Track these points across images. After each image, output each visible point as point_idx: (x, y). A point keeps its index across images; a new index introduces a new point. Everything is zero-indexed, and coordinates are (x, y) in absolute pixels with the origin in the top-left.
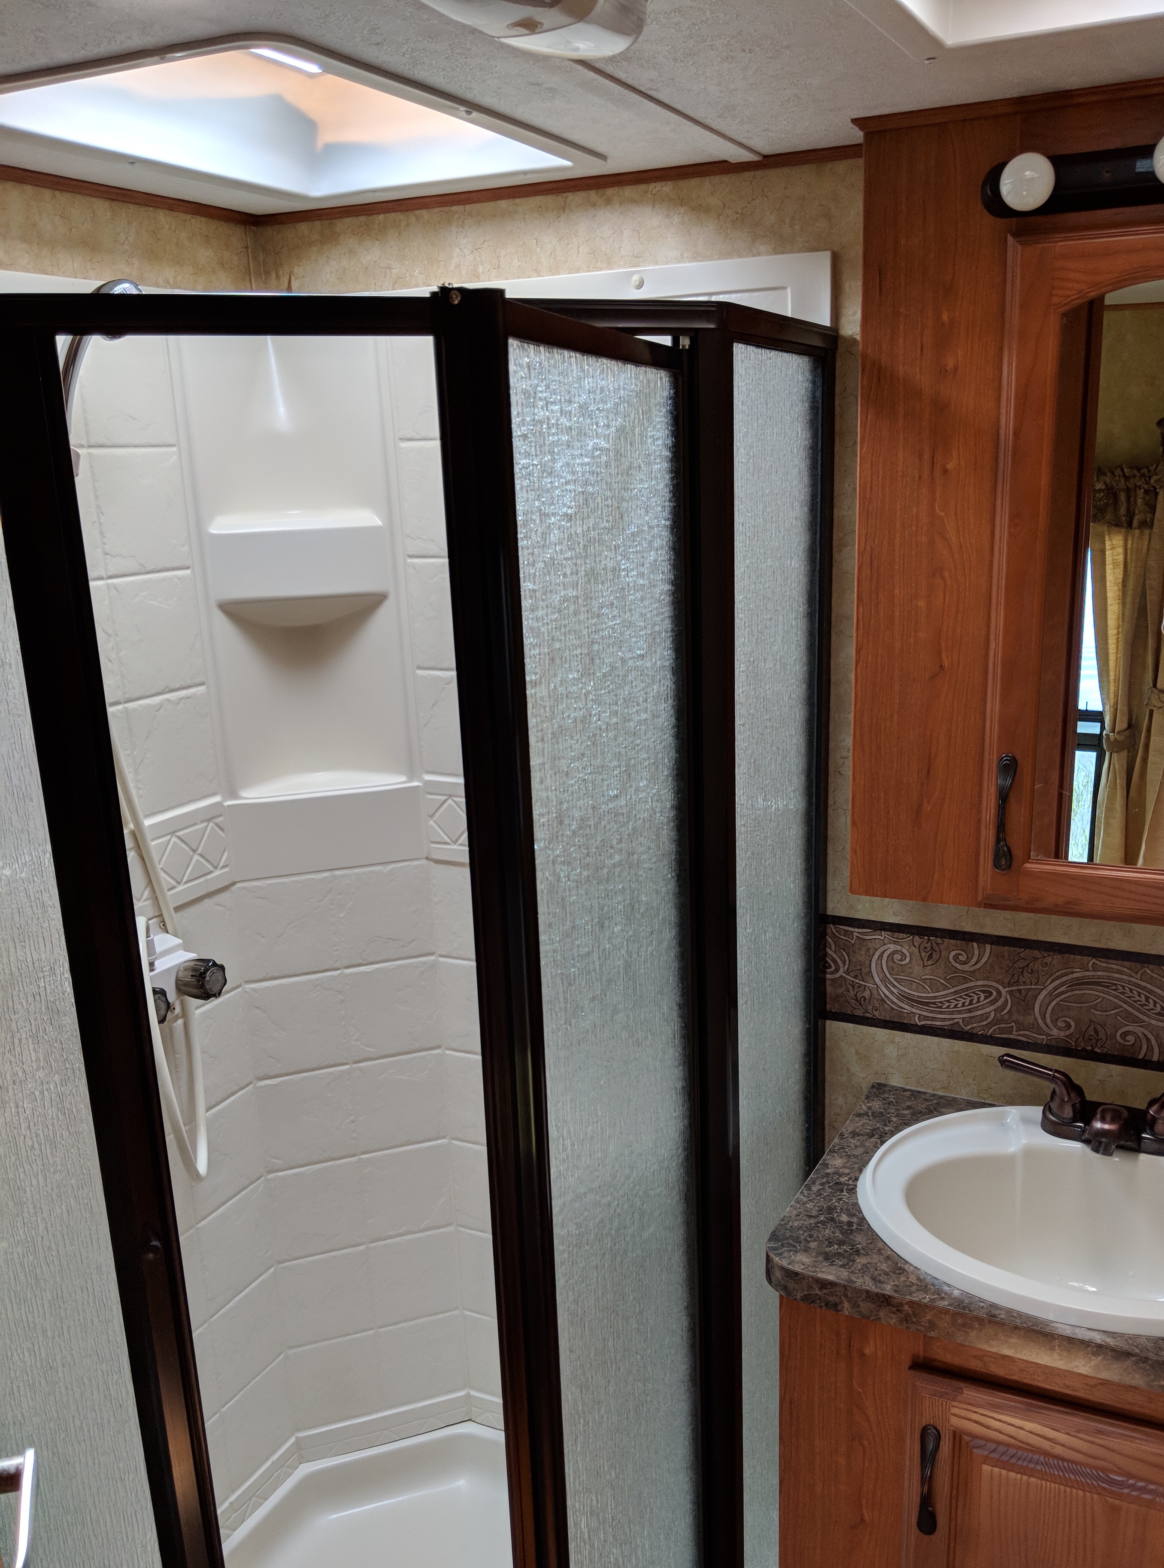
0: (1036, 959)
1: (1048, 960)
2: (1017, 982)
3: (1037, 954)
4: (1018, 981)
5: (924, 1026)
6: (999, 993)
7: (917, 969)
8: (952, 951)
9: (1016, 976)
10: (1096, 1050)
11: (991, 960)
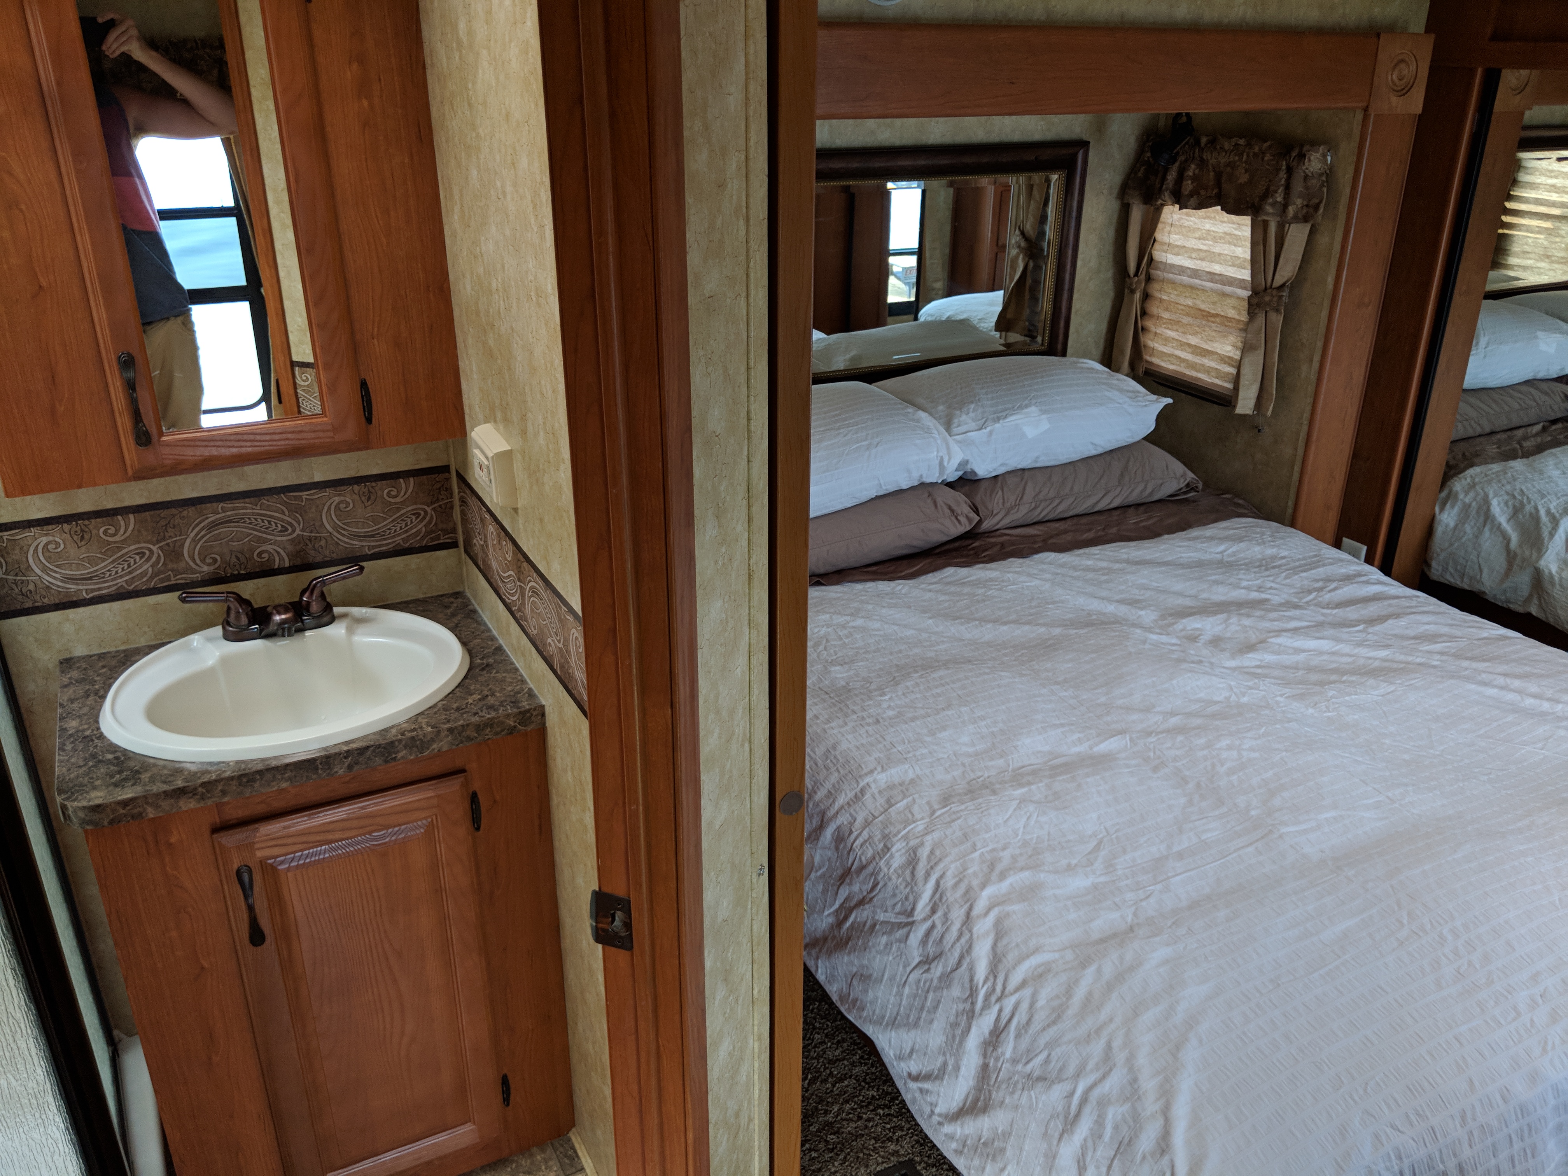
0: (174, 516)
1: (185, 513)
2: (164, 539)
3: (173, 511)
4: (164, 536)
5: (92, 598)
6: (151, 551)
7: (73, 551)
8: (100, 529)
9: (162, 534)
10: (242, 572)
11: (137, 526)
